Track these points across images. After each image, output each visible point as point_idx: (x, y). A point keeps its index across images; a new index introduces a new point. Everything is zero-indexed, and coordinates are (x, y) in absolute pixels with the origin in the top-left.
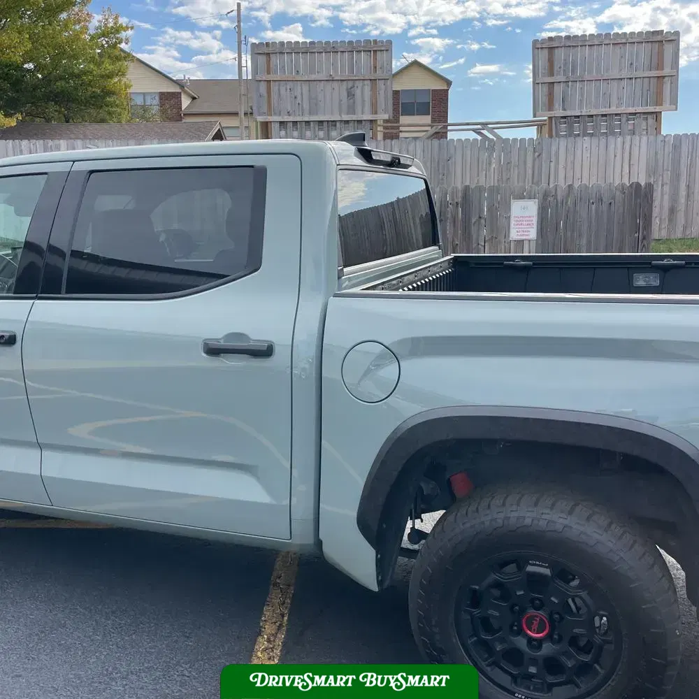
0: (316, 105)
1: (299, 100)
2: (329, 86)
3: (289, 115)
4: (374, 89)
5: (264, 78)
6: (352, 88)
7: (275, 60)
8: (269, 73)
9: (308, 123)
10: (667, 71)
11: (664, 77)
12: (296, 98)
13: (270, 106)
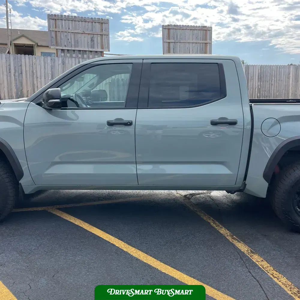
0: (77, 43)
1: (70, 41)
2: (83, 36)
4: (102, 39)
5: (54, 30)
6: (93, 37)
7: (59, 22)
8: (56, 28)
9: (74, 51)
10: (208, 41)
11: (207, 43)
12: (68, 39)
13: (57, 42)
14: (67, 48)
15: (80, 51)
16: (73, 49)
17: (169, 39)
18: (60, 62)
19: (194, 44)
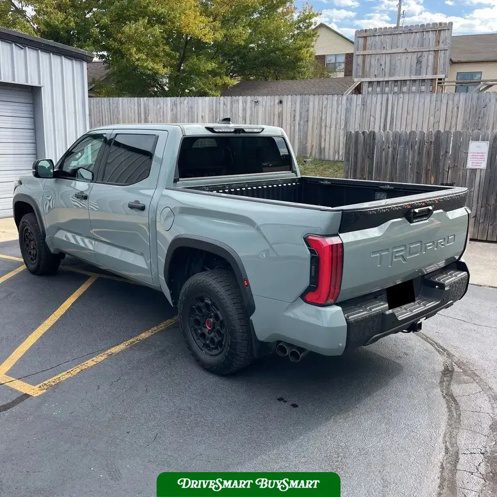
0: (394, 69)
1: (383, 67)
2: (404, 56)
3: (376, 77)
4: (436, 58)
5: (361, 54)
6: (420, 57)
7: (370, 41)
8: (365, 49)
9: (387, 82)
12: (381, 65)
13: (363, 72)
14: (376, 79)
15: (396, 81)
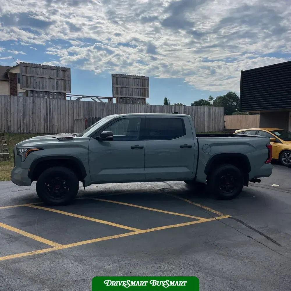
2: (49, 80)
3: (34, 88)
4: (65, 83)
6: (57, 82)
7: (29, 69)
8: (26, 73)
9: (41, 92)
10: (146, 87)
11: (146, 89)
13: (27, 85)
14: (35, 90)
15: (46, 92)
16: (41, 90)
17: (117, 84)
18: (31, 101)
19: (136, 89)
